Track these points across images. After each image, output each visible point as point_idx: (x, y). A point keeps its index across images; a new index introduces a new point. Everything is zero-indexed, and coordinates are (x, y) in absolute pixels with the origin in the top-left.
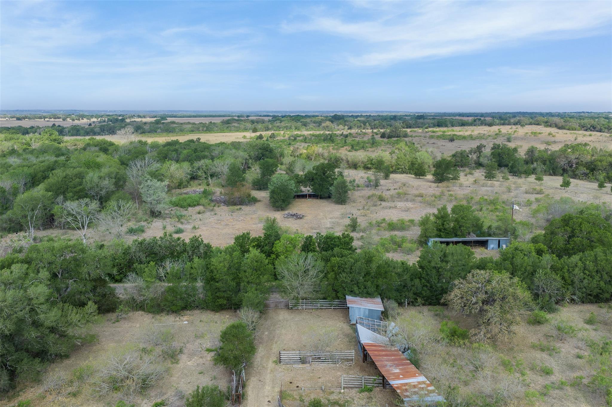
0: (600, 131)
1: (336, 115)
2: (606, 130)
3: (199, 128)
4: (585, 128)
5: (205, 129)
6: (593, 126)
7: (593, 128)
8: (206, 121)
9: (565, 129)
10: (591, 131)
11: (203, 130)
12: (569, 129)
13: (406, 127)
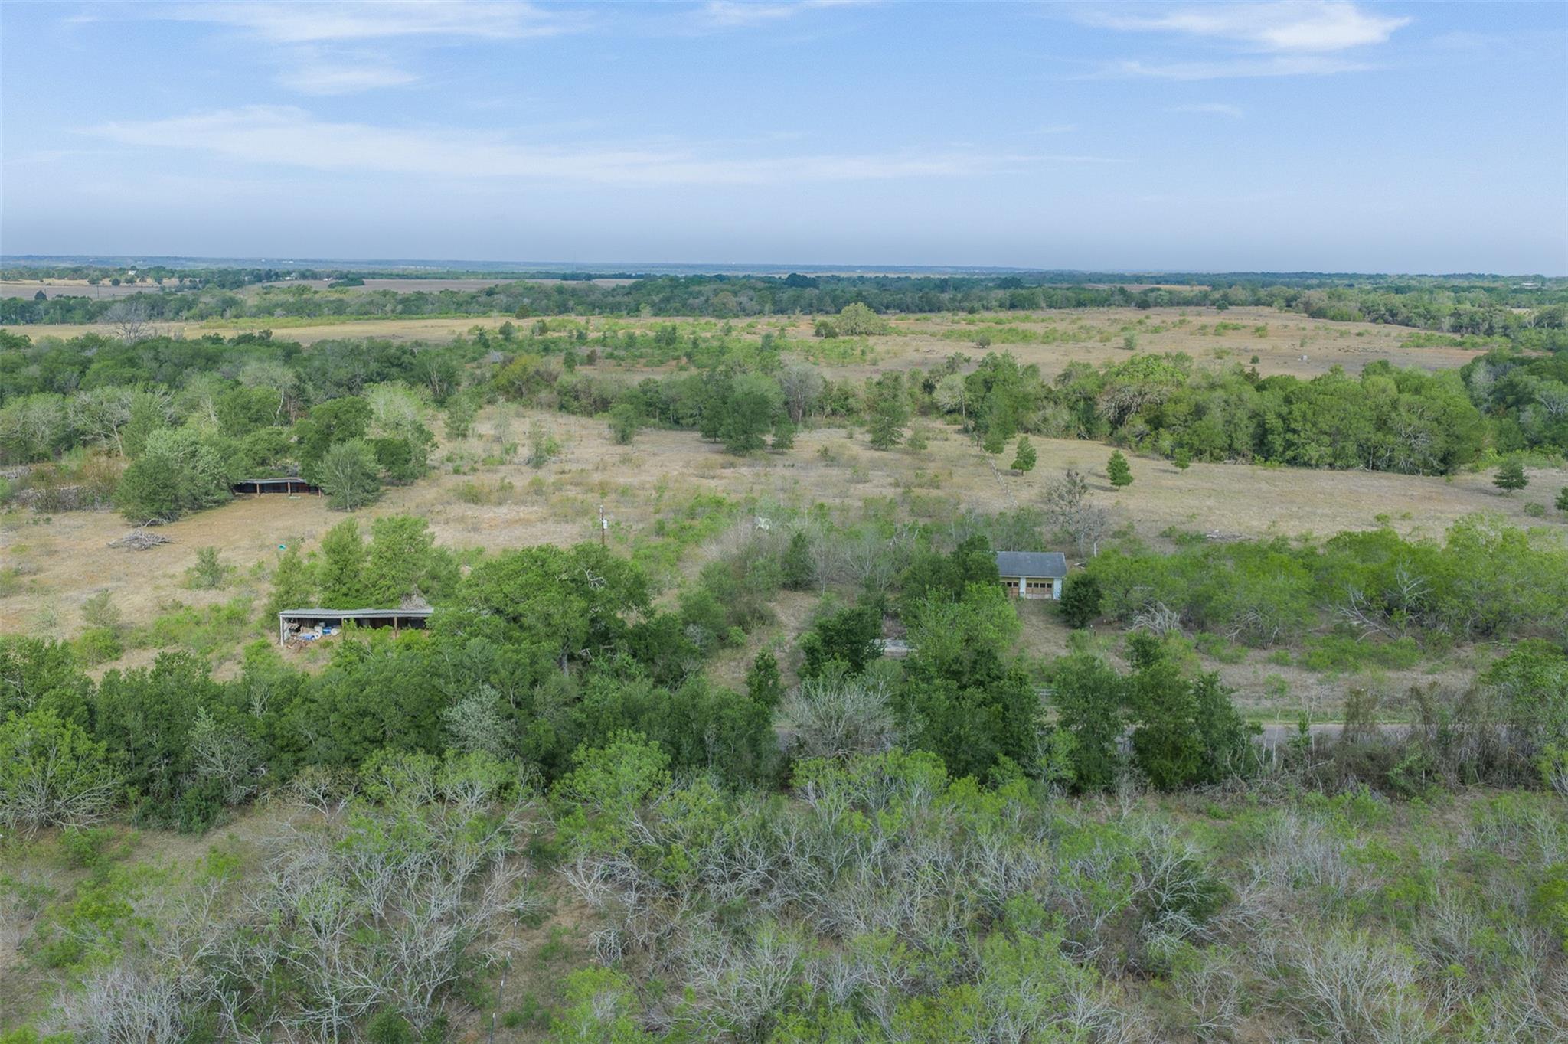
0: (1406, 323)
1: (793, 276)
2: (1421, 322)
3: (385, 306)
4: (1374, 315)
5: (400, 308)
6: (1392, 311)
7: (1391, 316)
8: (405, 289)
9: (1325, 316)
10: (1386, 322)
11: (393, 311)
12: (1333, 319)
13: (927, 308)
